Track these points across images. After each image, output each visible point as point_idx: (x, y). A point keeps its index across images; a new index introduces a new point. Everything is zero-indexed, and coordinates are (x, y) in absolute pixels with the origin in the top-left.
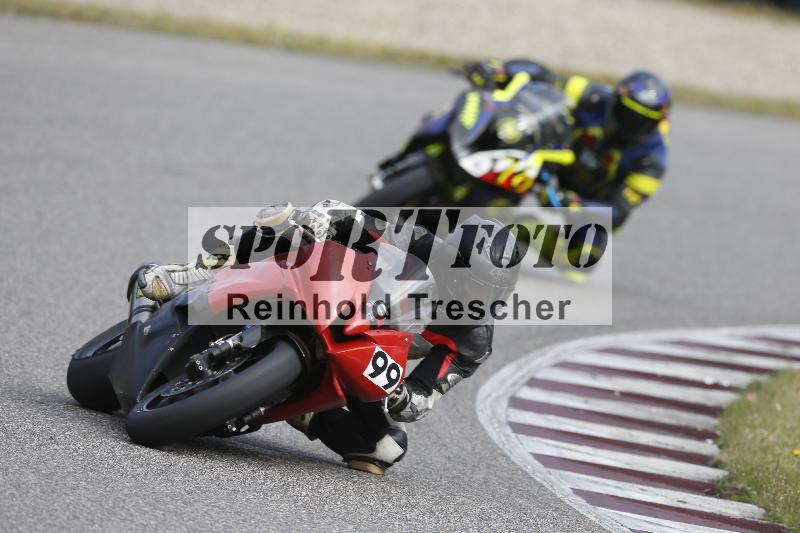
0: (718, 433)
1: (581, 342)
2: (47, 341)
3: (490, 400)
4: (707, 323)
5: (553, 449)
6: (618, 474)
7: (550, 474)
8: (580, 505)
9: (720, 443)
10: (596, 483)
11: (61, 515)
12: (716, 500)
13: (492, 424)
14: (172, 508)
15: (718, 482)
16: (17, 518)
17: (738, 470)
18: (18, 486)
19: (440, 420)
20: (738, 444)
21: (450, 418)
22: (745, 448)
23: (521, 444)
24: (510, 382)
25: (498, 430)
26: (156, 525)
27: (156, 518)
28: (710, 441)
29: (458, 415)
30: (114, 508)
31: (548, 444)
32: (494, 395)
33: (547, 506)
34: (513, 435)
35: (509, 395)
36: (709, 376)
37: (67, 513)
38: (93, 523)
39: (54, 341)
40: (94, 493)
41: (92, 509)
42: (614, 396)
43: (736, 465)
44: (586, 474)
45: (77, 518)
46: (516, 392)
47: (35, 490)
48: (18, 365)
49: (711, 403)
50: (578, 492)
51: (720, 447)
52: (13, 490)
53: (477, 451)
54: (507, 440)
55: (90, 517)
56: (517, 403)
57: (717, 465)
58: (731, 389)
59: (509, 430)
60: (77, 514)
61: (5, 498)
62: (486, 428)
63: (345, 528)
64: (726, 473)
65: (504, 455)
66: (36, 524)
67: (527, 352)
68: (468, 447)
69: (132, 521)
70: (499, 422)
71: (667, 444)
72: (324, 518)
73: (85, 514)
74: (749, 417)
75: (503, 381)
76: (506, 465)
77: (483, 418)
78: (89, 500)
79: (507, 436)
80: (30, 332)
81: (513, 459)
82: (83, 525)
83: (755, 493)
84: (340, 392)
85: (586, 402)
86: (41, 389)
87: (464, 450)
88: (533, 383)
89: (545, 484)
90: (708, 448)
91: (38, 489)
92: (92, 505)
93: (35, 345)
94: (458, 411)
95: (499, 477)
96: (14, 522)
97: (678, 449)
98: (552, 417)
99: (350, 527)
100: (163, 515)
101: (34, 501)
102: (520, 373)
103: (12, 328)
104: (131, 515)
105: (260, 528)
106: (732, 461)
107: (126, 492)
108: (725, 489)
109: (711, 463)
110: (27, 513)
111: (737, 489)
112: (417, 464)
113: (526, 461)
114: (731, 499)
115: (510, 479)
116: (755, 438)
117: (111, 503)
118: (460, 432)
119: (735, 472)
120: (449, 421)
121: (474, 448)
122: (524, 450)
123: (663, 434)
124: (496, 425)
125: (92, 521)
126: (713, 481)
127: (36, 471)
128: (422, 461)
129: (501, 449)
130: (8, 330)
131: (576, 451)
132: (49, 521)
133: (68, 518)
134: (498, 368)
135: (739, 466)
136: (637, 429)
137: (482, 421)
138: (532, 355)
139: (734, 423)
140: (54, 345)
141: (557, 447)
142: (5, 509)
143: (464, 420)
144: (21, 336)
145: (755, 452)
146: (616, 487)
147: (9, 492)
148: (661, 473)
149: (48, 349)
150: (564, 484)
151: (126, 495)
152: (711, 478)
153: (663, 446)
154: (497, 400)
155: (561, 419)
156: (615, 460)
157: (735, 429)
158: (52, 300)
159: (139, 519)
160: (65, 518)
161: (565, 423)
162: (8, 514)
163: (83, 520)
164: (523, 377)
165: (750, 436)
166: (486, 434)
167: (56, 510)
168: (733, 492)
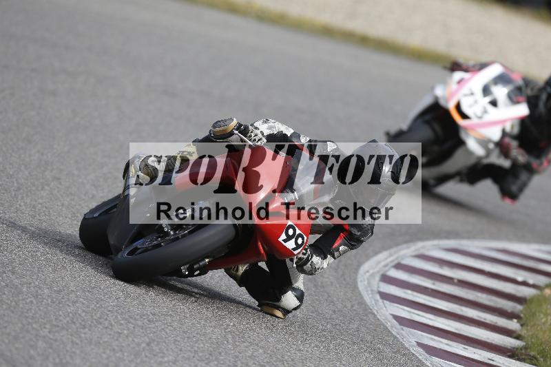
0: (522, 315)
1: (436, 242)
2: (68, 200)
3: (368, 274)
4: (523, 239)
5: (407, 313)
6: (450, 336)
7: (403, 330)
8: (421, 354)
9: (522, 323)
10: (434, 340)
11: (63, 320)
12: (514, 361)
13: (367, 291)
14: (140, 323)
15: (517, 349)
16: (33, 318)
17: (532, 342)
18: (36, 297)
19: (332, 285)
20: (535, 324)
21: (339, 283)
22: (539, 328)
23: (386, 307)
24: (383, 263)
25: (370, 296)
26: (128, 334)
27: (128, 329)
28: (515, 320)
29: (344, 282)
30: (100, 318)
31: (404, 310)
32: (371, 272)
33: (398, 351)
34: (381, 300)
35: (381, 273)
36: (520, 276)
37: (68, 319)
38: (84, 327)
39: (73, 200)
40: (88, 307)
41: (85, 318)
42: (454, 282)
43: (531, 339)
44: (427, 333)
45: (74, 323)
46: (386, 271)
47: (47, 300)
48: (47, 213)
49: (519, 294)
50: (420, 345)
51: (522, 325)
52: (32, 299)
53: (354, 308)
54: (376, 304)
55: (83, 323)
56: (386, 279)
57: (518, 337)
58: (534, 286)
59: (378, 297)
60: (74, 320)
61: (26, 304)
62: (362, 293)
63: (258, 350)
64: (524, 344)
65: (373, 314)
66: (45, 324)
67: (397, 245)
68: (349, 305)
69: (112, 329)
70: (372, 290)
71: (485, 319)
72: (244, 342)
73: (80, 321)
74: (544, 307)
75: (379, 262)
76: (373, 321)
77: (361, 286)
78: (84, 311)
79: (376, 301)
80: (58, 192)
81: (378, 316)
82: (77, 328)
83: (542, 360)
84: (262, 251)
85: (434, 284)
86: (60, 232)
87: (345, 306)
88: (399, 266)
89: (398, 336)
90: (513, 325)
91: (50, 300)
92: (85, 315)
93: (61, 201)
94: (345, 279)
95: (367, 328)
96: (30, 321)
97: (493, 324)
98: (409, 292)
99: (261, 351)
100: (134, 327)
101: (47, 308)
102: (391, 259)
103: (46, 187)
104: (112, 325)
105: (199, 344)
106: (529, 335)
107: (110, 308)
108: (522, 354)
109: (515, 335)
110: (41, 316)
111: (530, 356)
112: (312, 312)
113: (387, 319)
114: (525, 362)
115: (375, 330)
116: (546, 322)
117: (98, 315)
118: (344, 294)
119: (530, 343)
120: (338, 286)
121: (352, 306)
122: (387, 312)
123: (484, 312)
124: (370, 292)
125: (84, 326)
126: (514, 348)
127: (50, 288)
128: (316, 311)
129: (371, 309)
130: (42, 189)
131: (422, 316)
132: (54, 323)
133: (68, 322)
134: (376, 253)
135: (533, 340)
136: (466, 306)
137: (360, 289)
138: (400, 247)
139: (533, 310)
140: (73, 203)
141: (410, 312)
142: (25, 311)
143: (349, 286)
144: (52, 194)
145: (545, 331)
146: (447, 344)
147: (29, 299)
148: (479, 338)
149: (69, 205)
150: (412, 338)
151: (110, 311)
152: (513, 346)
153: (483, 320)
154: (373, 275)
155: (415, 294)
156: (449, 325)
157: (534, 314)
158: (76, 172)
159: (117, 328)
160: (65, 322)
161: (417, 296)
162: (27, 315)
163: (78, 325)
164: (392, 262)
165: (543, 321)
166: (362, 298)
167: (60, 316)
168: (526, 357)
